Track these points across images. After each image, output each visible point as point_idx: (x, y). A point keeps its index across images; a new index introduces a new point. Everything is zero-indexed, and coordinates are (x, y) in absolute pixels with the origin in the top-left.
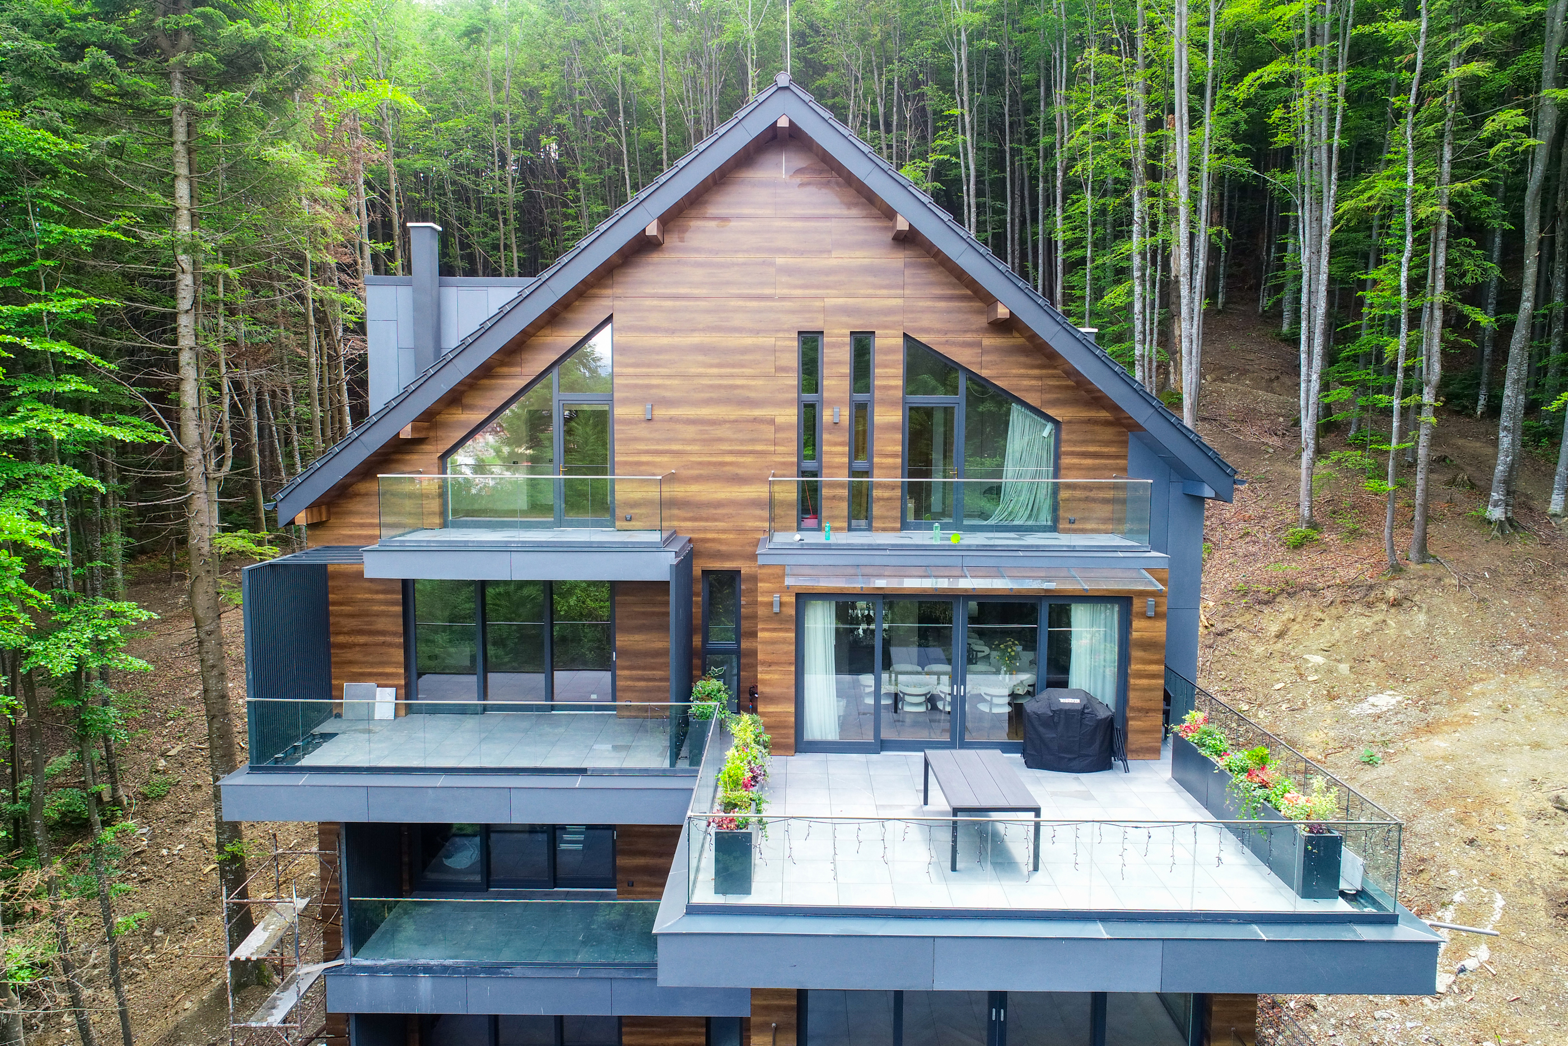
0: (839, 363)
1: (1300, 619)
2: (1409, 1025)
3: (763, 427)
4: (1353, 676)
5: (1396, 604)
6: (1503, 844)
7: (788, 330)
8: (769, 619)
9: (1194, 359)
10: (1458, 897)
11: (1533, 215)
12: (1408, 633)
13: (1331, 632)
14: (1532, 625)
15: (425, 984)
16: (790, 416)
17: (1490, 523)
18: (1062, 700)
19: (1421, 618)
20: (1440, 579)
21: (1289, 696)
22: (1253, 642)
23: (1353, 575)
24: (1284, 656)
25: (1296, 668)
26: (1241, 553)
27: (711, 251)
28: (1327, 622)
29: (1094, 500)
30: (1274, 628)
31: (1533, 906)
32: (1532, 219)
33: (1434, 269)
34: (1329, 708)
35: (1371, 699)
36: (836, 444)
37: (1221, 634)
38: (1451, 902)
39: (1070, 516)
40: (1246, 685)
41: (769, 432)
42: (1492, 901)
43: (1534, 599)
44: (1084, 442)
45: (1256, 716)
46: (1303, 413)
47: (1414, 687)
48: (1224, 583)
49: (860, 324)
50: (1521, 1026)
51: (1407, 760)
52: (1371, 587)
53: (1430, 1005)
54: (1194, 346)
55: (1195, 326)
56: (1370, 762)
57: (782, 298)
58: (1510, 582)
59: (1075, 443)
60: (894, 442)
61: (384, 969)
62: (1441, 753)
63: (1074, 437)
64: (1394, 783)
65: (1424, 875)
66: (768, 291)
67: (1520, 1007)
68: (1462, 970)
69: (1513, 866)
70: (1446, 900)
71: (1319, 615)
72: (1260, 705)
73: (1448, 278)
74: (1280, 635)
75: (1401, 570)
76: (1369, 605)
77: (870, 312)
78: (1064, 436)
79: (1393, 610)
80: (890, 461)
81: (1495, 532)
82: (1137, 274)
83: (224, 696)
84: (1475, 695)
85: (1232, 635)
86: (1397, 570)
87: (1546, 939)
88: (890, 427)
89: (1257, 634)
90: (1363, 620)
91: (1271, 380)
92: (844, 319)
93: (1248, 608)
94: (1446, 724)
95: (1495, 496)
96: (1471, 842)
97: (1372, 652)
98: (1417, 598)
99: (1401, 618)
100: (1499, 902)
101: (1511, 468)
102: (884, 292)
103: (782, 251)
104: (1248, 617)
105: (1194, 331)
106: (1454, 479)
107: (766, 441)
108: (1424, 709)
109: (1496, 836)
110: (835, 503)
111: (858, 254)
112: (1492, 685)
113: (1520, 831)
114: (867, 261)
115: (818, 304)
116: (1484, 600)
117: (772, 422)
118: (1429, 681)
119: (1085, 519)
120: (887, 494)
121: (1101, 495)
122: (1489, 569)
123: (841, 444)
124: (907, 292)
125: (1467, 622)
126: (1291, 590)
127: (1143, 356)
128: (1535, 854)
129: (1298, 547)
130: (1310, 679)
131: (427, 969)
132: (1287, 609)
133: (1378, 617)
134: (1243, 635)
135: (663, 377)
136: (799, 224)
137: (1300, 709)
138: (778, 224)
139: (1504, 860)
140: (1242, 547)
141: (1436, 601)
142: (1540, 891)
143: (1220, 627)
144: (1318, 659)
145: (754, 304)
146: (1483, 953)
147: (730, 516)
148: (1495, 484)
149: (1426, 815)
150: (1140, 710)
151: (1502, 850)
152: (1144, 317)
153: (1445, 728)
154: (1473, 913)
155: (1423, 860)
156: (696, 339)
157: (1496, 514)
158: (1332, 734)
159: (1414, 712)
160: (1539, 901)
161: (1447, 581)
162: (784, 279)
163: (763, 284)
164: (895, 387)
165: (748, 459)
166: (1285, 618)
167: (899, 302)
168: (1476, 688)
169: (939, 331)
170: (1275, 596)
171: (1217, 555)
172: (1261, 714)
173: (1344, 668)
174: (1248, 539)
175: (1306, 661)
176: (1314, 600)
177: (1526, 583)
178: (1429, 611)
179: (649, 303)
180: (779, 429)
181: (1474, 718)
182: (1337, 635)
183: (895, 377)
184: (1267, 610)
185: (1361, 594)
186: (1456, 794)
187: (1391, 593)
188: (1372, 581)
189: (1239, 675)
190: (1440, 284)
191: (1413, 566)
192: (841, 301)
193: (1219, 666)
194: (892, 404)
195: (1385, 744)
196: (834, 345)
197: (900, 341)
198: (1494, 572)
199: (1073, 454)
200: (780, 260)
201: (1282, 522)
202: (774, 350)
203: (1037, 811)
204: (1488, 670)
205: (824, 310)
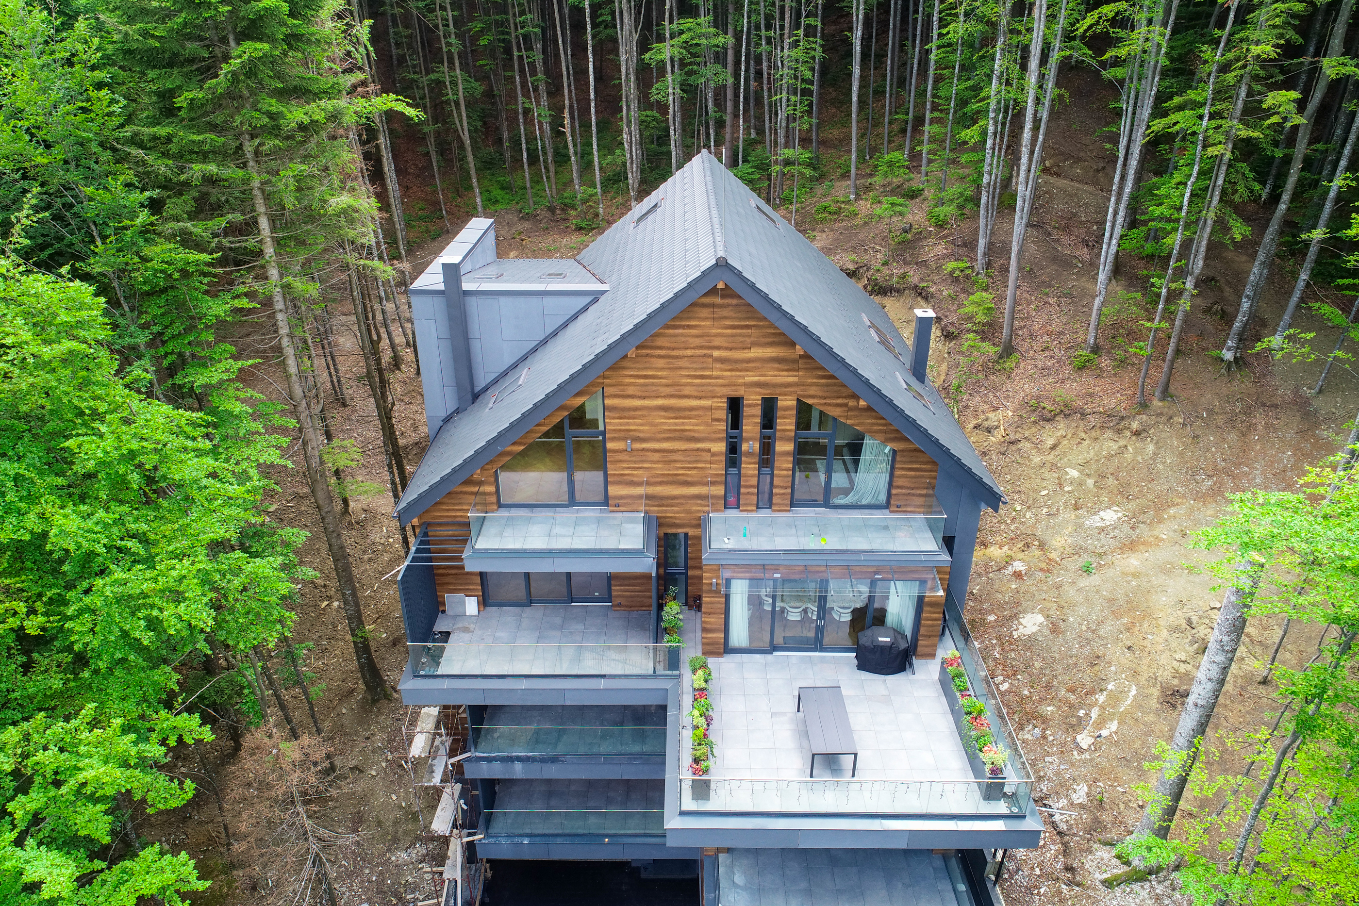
0: (754, 416)
1: (1069, 437)
2: (1062, 767)
3: (703, 454)
4: (1095, 490)
5: (1137, 433)
6: (1147, 649)
7: (720, 397)
8: (710, 591)
9: (1025, 216)
10: (1110, 687)
11: (1305, 133)
12: (1139, 459)
13: (1087, 451)
14: (1224, 460)
15: (518, 766)
16: (721, 447)
17: (1222, 360)
18: (880, 639)
19: (1151, 447)
20: (1171, 418)
21: (1049, 503)
22: (1034, 452)
23: (1113, 405)
24: (1054, 467)
25: (1058, 478)
26: (1040, 365)
27: (669, 348)
28: (1087, 442)
29: (913, 495)
30: (1050, 442)
31: (1151, 695)
32: (1303, 138)
33: (1214, 186)
34: (1073, 517)
35: (1102, 513)
36: (750, 463)
37: (1012, 443)
38: (1106, 690)
39: (899, 503)
40: (1022, 488)
41: (707, 457)
42: (1129, 691)
43: (1233, 437)
44: (911, 462)
45: (1024, 516)
46: (1101, 267)
47: (1132, 505)
48: (1023, 394)
49: (767, 392)
50: (1120, 775)
51: (1110, 573)
52: (1123, 418)
53: (1076, 756)
54: (1026, 205)
55: (1029, 189)
56: (1087, 570)
57: (717, 378)
58: (1220, 419)
59: (905, 463)
60: (788, 462)
61: (495, 759)
62: (1133, 571)
63: (904, 459)
64: (1097, 592)
65: (1096, 668)
66: (707, 373)
67: (1124, 762)
68: (1099, 736)
69: (1149, 666)
70: (1103, 687)
71: (1083, 435)
72: (1029, 507)
73: (1224, 192)
74: (1053, 447)
75: (1146, 406)
76: (1119, 432)
77: (775, 386)
78: (898, 459)
79: (1134, 438)
80: (785, 472)
81: (1223, 371)
82: (992, 115)
83: (342, 547)
84: (1169, 518)
85: (1020, 446)
86: (1144, 406)
87: (1151, 718)
88: (786, 453)
89: (1037, 445)
90: (1111, 444)
91: (1098, 171)
92: (758, 390)
93: (1035, 423)
94: (1143, 544)
95: (1230, 344)
96: (1129, 648)
97: (1111, 470)
98: (1152, 430)
99: (1138, 445)
100: (1134, 692)
101: (1246, 324)
102: (785, 373)
103: (718, 348)
104: (1034, 430)
105: (1028, 193)
106: (1211, 308)
107: (706, 462)
108: (1133, 528)
109: (1146, 643)
110: (749, 497)
111: (769, 350)
112: (1182, 510)
113: (1160, 640)
114: (774, 354)
115: (741, 381)
116: (1197, 437)
117: (709, 450)
118: (1143, 501)
119: (906, 505)
120: (782, 491)
121: (919, 492)
122: (1207, 410)
123: (754, 463)
124: (801, 373)
125: (1181, 454)
126: (1067, 411)
127: (989, 184)
128: (1164, 659)
129: (1081, 368)
130: (1066, 489)
131: (519, 759)
132: (1061, 427)
133: (1122, 443)
134: (1028, 445)
135: (638, 425)
136: (729, 331)
137: (1054, 515)
138: (714, 331)
139: (1146, 661)
140: (1042, 360)
141: (1164, 435)
142: (1158, 686)
143: (1013, 437)
144: (1074, 473)
145: (698, 381)
146: (1114, 726)
147: (682, 504)
148: (1231, 335)
149: (1110, 622)
150: (926, 636)
151: (1146, 654)
152: (993, 153)
153: (1141, 547)
154: (1115, 699)
155: (1098, 657)
156: (660, 402)
157: (1228, 355)
158: (1069, 541)
159: (1126, 528)
160: (1156, 692)
161: (1175, 419)
162: (718, 366)
163: (703, 369)
164: (790, 430)
165: (694, 472)
166: (1059, 434)
167: (796, 379)
168: (1172, 511)
169: (821, 397)
170: (1055, 416)
171: (1022, 366)
172: (1028, 515)
173: (1090, 482)
174: (1047, 353)
175: (1067, 473)
176: (1081, 423)
177: (1231, 421)
178: (1157, 443)
179: (628, 380)
180: (714, 455)
181: (1162, 540)
182: (1092, 453)
183: (790, 424)
184: (1048, 426)
185: (1115, 422)
186: (1131, 606)
187: (1135, 425)
188: (1124, 413)
189: (1019, 480)
190: (1216, 198)
191: (1156, 403)
192: (756, 379)
193: (1007, 470)
194: (788, 440)
195: (1100, 555)
196: (750, 406)
197: (795, 403)
198: (1210, 412)
199: (902, 468)
200: (716, 353)
201: (1074, 340)
202: (711, 408)
203: (856, 755)
204: (1184, 496)
205: (745, 385)
